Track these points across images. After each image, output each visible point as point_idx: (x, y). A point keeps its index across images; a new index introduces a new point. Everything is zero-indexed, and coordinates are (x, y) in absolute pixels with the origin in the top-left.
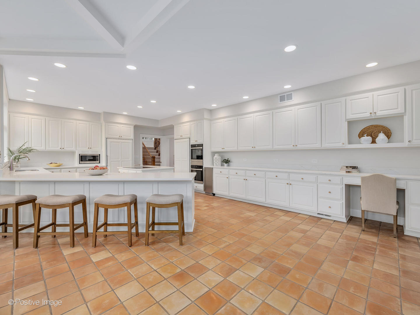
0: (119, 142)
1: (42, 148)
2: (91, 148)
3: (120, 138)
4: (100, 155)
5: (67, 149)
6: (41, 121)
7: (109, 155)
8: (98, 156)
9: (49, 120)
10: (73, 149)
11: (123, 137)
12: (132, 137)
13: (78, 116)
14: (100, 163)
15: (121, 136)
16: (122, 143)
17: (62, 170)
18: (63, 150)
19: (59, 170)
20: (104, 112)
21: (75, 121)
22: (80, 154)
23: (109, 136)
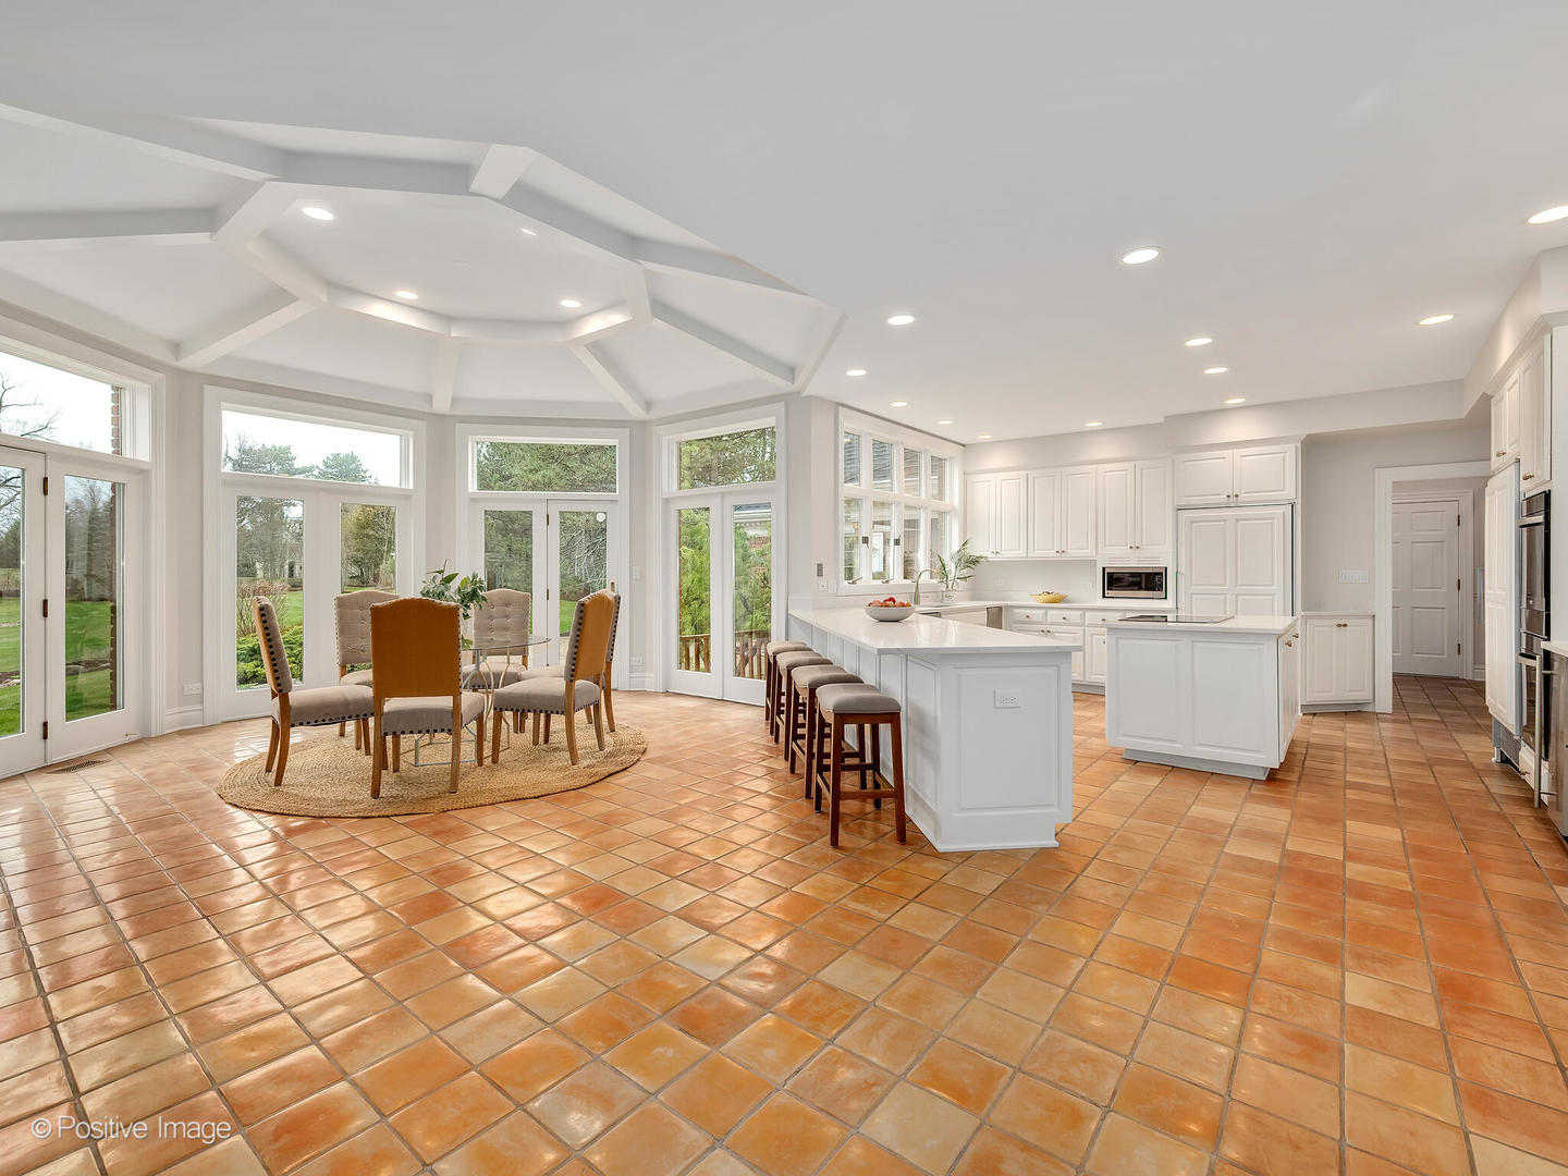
0: (1225, 521)
1: (1021, 554)
2: (1137, 547)
3: (1232, 503)
4: (1165, 569)
5: (1074, 553)
6: (1019, 482)
7: (1183, 569)
8: (1160, 574)
9: (1034, 478)
10: (1087, 552)
11: (1245, 497)
12: (1290, 490)
14: (1164, 597)
15: (1237, 496)
16: (1237, 520)
17: (1050, 612)
18: (1064, 557)
19: (1041, 612)
20: (1166, 418)
21: (1095, 466)
22: (1104, 569)
23: (1186, 501)
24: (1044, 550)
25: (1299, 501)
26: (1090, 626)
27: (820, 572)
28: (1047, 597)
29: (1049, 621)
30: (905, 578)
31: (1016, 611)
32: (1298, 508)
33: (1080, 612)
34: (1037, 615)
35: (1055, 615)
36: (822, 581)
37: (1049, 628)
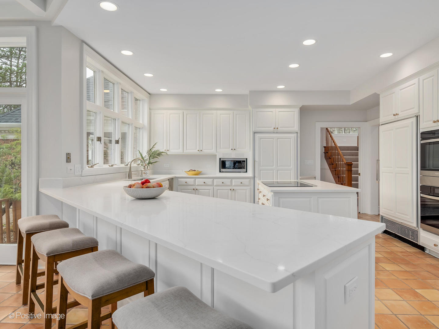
0: (273, 138)
1: (179, 151)
2: (235, 149)
3: (276, 131)
4: (247, 159)
5: (206, 151)
6: (179, 116)
7: (257, 159)
8: (244, 161)
9: (187, 114)
10: (213, 151)
11: (280, 129)
12: (296, 128)
13: (220, 104)
14: (246, 172)
15: (277, 128)
16: (278, 139)
17: (197, 180)
18: (201, 153)
19: (193, 180)
20: (250, 91)
21: (215, 111)
22: (220, 159)
23: (258, 129)
24: (192, 150)
25: (299, 132)
26: (216, 186)
27: (68, 159)
28: (194, 172)
29: (197, 184)
30: (122, 163)
31: (180, 180)
32: (299, 135)
33: (212, 180)
34: (190, 181)
35: (199, 181)
36: (70, 166)
37: (197, 187)
